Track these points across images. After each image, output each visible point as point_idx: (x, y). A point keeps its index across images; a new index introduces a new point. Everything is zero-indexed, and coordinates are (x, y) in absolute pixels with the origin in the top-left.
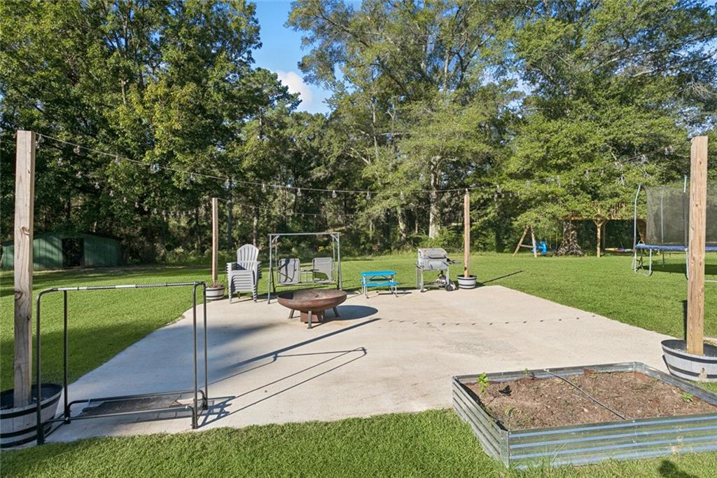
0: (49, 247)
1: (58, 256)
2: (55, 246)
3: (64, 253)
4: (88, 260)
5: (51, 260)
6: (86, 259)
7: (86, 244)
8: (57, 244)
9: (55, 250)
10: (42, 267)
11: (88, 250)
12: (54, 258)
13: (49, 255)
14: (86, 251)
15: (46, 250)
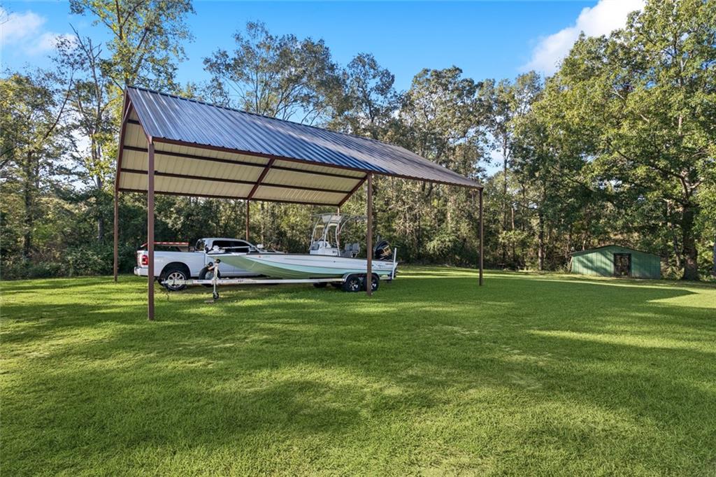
0: (604, 259)
1: (611, 268)
2: (609, 259)
3: (615, 265)
4: (635, 272)
5: (605, 269)
6: (633, 271)
7: (633, 259)
8: (609, 257)
9: (608, 262)
10: (598, 274)
11: (635, 263)
12: (608, 268)
13: (603, 266)
14: (633, 266)
15: (601, 262)
